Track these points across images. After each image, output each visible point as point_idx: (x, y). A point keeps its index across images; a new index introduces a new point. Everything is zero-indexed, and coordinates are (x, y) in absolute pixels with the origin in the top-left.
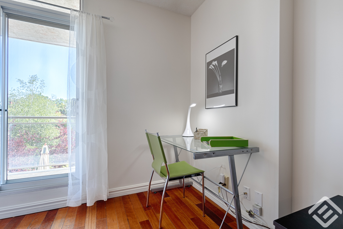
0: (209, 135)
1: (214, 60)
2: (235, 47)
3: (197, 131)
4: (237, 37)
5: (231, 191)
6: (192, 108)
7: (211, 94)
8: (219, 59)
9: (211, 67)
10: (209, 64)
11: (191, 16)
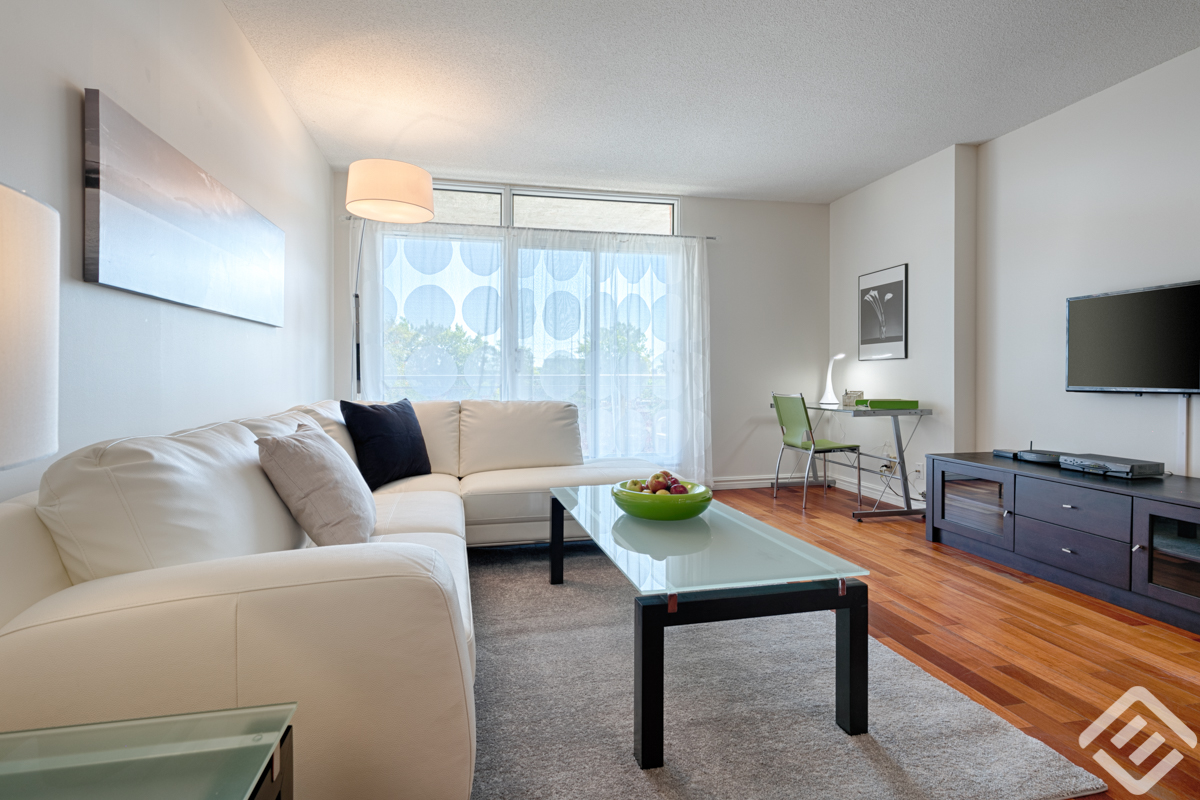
0: (865, 397)
1: (874, 289)
2: (903, 279)
3: (847, 394)
4: (907, 266)
5: (898, 475)
6: (835, 361)
7: (868, 337)
8: (882, 289)
9: (868, 298)
10: (865, 292)
11: (827, 205)
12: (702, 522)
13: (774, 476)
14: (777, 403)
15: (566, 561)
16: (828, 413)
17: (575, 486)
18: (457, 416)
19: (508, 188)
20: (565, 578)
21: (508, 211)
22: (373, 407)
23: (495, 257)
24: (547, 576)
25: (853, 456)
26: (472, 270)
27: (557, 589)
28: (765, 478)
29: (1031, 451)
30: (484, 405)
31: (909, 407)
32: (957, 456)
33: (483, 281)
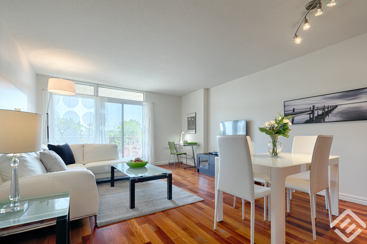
1: (190, 117)
2: (195, 116)
3: (184, 141)
4: (196, 113)
6: (183, 134)
7: (189, 129)
9: (189, 119)
10: (188, 118)
11: (181, 97)
12: (146, 168)
13: (168, 161)
14: (169, 143)
15: (115, 182)
16: (181, 146)
17: (117, 163)
18: (83, 148)
19: (97, 85)
20: (115, 185)
21: (97, 91)
22: (58, 146)
23: (93, 104)
24: (110, 185)
25: (185, 155)
26: (85, 107)
27: (113, 188)
28: (166, 162)
29: (215, 152)
30: (91, 145)
31: (195, 144)
32: (204, 154)
33: (89, 110)
